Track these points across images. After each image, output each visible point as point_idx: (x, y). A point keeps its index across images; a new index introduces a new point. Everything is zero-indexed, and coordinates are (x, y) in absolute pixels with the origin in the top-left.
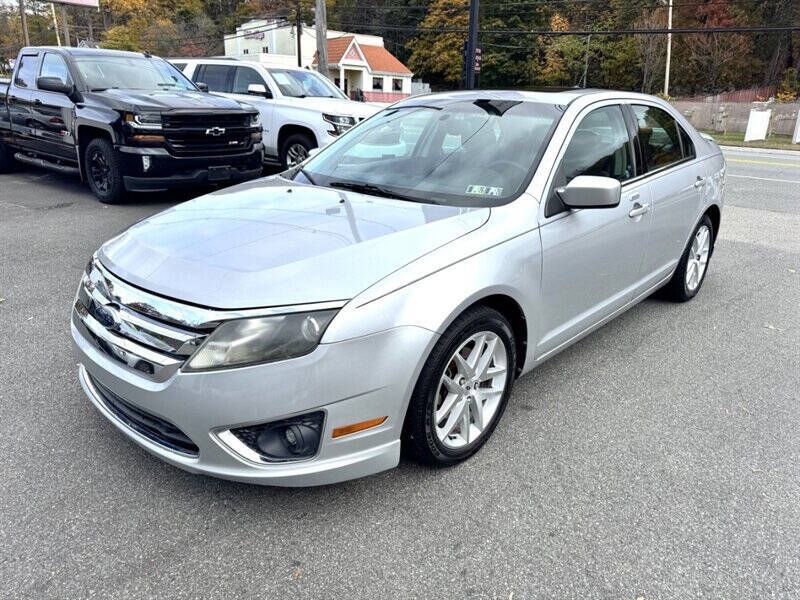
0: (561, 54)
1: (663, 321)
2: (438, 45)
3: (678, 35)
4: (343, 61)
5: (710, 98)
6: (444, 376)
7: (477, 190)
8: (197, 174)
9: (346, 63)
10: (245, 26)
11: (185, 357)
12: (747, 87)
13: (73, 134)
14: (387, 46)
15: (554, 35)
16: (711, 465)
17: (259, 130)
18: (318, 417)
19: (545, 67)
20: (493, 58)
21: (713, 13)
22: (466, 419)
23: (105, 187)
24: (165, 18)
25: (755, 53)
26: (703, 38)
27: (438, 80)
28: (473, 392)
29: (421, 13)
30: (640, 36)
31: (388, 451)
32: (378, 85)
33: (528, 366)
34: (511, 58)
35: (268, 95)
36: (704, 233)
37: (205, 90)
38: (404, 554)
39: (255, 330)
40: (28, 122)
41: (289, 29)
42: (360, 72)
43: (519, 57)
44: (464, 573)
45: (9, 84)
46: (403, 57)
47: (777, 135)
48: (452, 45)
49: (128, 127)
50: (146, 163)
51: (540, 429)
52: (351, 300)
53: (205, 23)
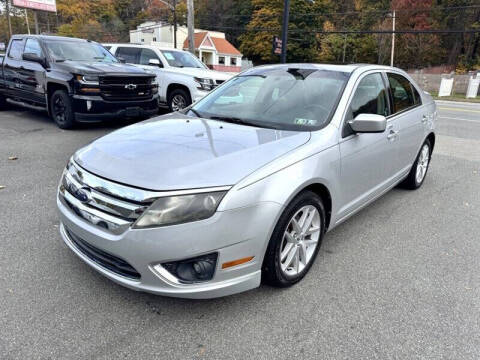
0: (330, 45)
1: (404, 200)
2: (257, 38)
3: (398, 34)
4: (201, 47)
5: (417, 72)
6: (286, 232)
7: (301, 121)
8: (119, 112)
9: (202, 48)
10: (142, 25)
11: (134, 220)
12: (438, 65)
13: (44, 87)
14: (227, 39)
15: (326, 33)
16: (442, 286)
17: (157, 86)
18: (214, 256)
19: (320, 52)
20: (289, 46)
21: (419, 22)
22: (297, 258)
23: (63, 119)
24: (94, 19)
25: (443, 46)
26: (413, 37)
27: (257, 59)
28: (301, 242)
29: (247, 19)
30: (376, 35)
31: (254, 277)
32: (222, 61)
33: (331, 226)
34: (301, 46)
35: (161, 65)
36: (426, 149)
37: (123, 62)
38: (265, 340)
39: (175, 204)
40: (14, 80)
41: (168, 28)
42: (211, 54)
43: (305, 46)
44: (302, 351)
45: (4, 57)
46: (236, 45)
47: (457, 94)
48: (265, 38)
49: (79, 83)
50: (89, 105)
51: (338, 265)
52: (233, 186)
53: (118, 23)
